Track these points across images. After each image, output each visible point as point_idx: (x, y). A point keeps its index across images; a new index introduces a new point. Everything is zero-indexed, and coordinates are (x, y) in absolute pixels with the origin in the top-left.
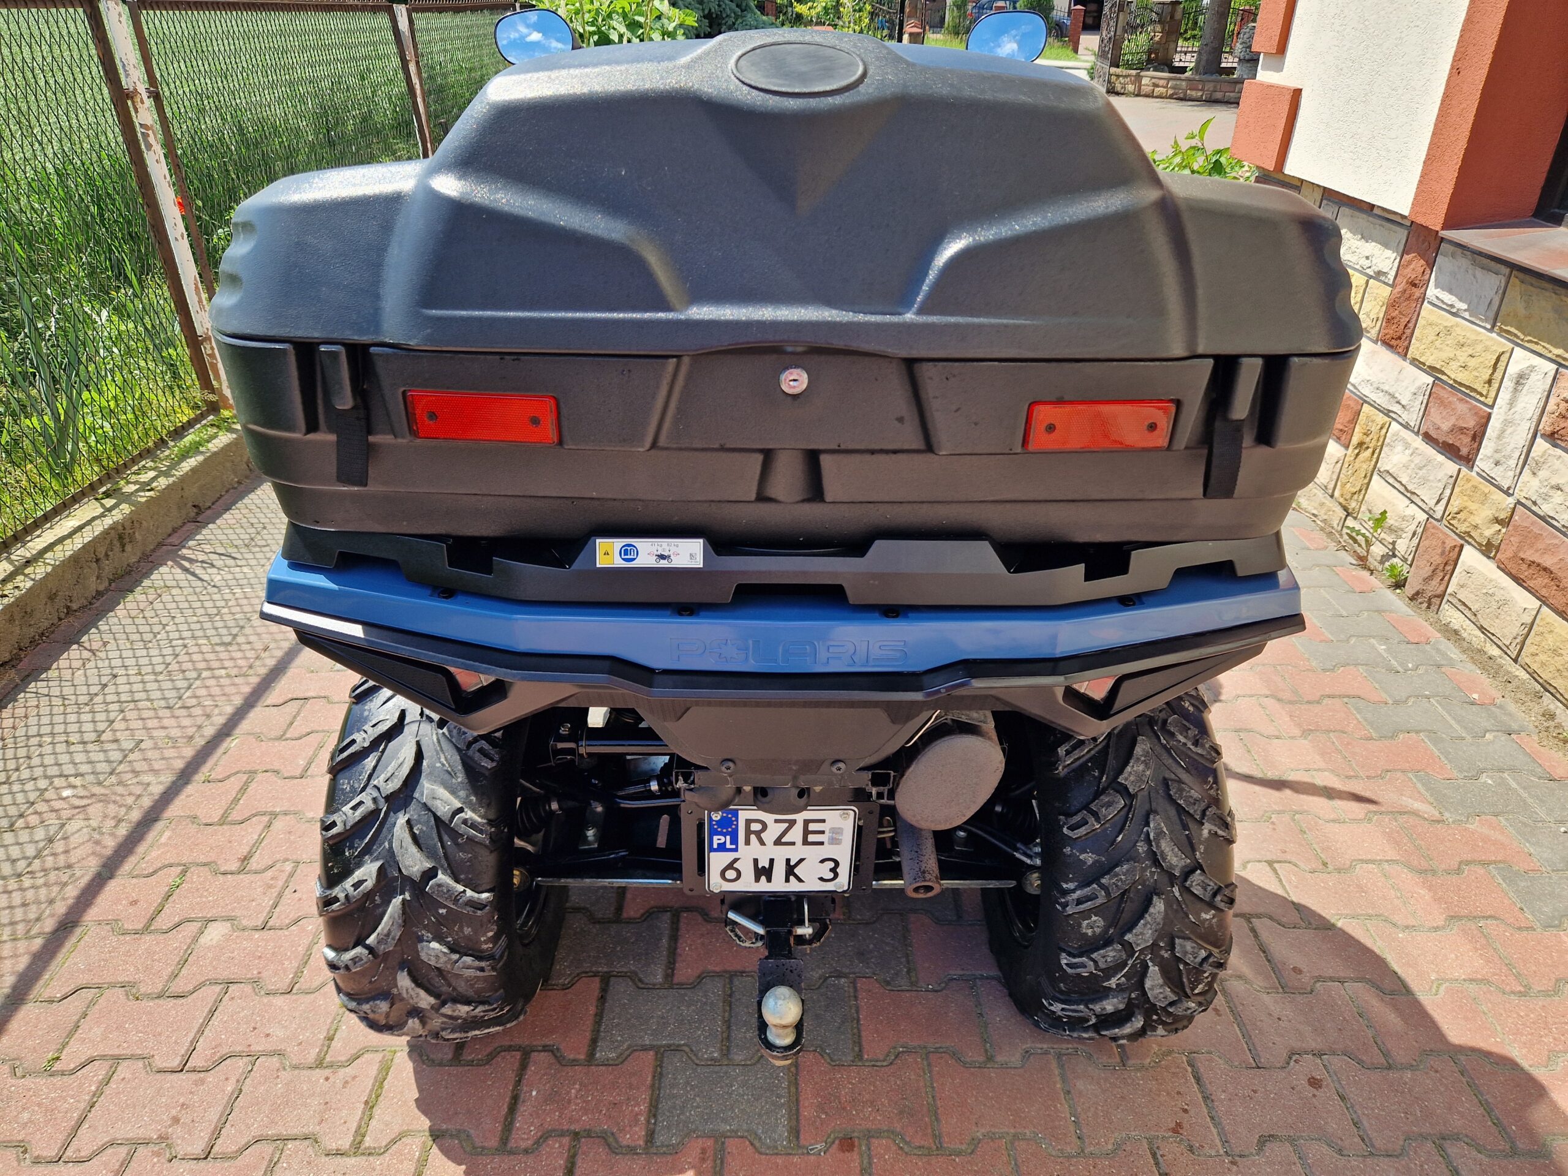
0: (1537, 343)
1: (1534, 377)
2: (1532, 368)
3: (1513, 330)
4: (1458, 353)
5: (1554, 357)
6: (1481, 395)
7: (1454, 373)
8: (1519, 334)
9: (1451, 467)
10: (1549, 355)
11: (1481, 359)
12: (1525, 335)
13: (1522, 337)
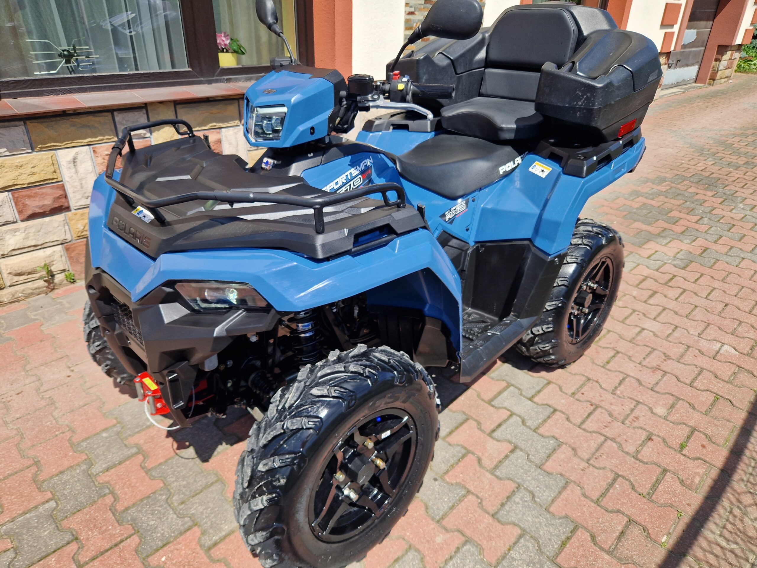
0: (71, 143)
1: (80, 157)
2: (77, 153)
3: (52, 144)
4: (21, 171)
5: (86, 144)
6: (53, 179)
7: (25, 179)
8: (58, 144)
9: (59, 218)
10: (82, 144)
11: (42, 166)
12: (62, 143)
13: (60, 144)
